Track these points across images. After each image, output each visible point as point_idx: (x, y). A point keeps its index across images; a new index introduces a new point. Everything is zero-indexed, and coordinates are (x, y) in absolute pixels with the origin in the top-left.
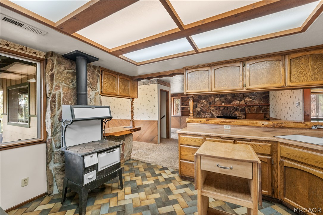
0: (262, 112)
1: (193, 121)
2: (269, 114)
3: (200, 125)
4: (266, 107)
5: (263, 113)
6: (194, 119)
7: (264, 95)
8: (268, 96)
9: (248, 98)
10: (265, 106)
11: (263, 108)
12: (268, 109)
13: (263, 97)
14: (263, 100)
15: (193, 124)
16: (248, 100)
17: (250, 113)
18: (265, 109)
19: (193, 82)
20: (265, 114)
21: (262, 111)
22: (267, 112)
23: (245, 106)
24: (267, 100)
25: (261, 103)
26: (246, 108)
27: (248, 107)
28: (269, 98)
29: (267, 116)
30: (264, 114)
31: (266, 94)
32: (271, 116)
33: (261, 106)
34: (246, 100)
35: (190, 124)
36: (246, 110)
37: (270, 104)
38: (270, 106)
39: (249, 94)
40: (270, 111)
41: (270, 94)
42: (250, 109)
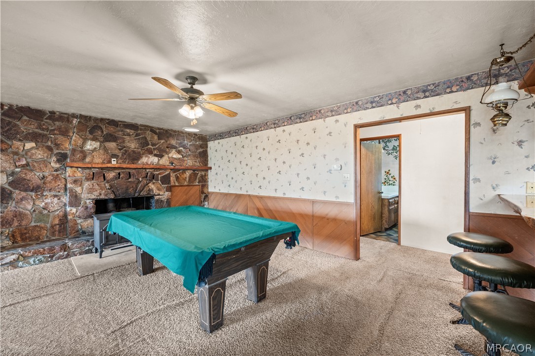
0: (197, 184)
2: (208, 185)
4: (203, 173)
5: (199, 185)
7: (201, 150)
8: (206, 151)
9: (174, 151)
10: (202, 170)
11: (199, 174)
12: (206, 177)
13: (200, 153)
14: (199, 159)
16: (175, 156)
17: (178, 186)
18: (202, 176)
20: (203, 186)
21: (197, 181)
22: (205, 181)
23: (171, 169)
24: (205, 159)
25: (197, 164)
26: (171, 174)
27: (175, 172)
28: (208, 156)
29: (205, 191)
30: (201, 186)
31: (203, 148)
32: (210, 189)
33: (197, 171)
34: (170, 155)
36: (172, 178)
37: (211, 168)
38: (209, 171)
39: (176, 143)
40: (209, 180)
41: (209, 149)
42: (178, 176)
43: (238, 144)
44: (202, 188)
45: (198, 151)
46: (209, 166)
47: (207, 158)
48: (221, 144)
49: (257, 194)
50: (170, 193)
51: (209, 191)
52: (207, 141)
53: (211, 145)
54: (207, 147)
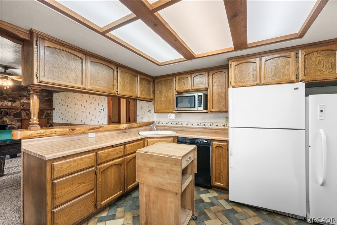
0: (44, 118)
1: (40, 134)
2: (53, 119)
3: (52, 138)
4: (49, 112)
5: (45, 119)
6: (42, 131)
7: (48, 98)
8: (52, 99)
9: (25, 98)
10: (48, 110)
11: (46, 112)
12: (51, 114)
13: (46, 100)
14: (45, 104)
15: (38, 140)
16: (25, 101)
17: (27, 119)
18: (48, 114)
19: (56, 66)
20: (48, 119)
21: (44, 116)
22: (50, 117)
23: (22, 109)
24: (50, 104)
25: (44, 107)
26: (22, 112)
27: (25, 111)
28: (53, 102)
29: (50, 122)
30: (46, 119)
31: (49, 97)
32: (54, 121)
33: (44, 110)
34: (22, 101)
35: (30, 141)
36: (23, 115)
37: (54, 109)
38: (53, 110)
39: (27, 94)
40: (53, 116)
41: (53, 97)
42: (28, 113)
43: (67, 95)
44: (48, 121)
45: (45, 99)
46: (53, 107)
47: (52, 103)
48: (59, 95)
49: (74, 123)
50: (20, 123)
51: (53, 122)
52: (52, 93)
53: (55, 95)
54: (52, 97)
